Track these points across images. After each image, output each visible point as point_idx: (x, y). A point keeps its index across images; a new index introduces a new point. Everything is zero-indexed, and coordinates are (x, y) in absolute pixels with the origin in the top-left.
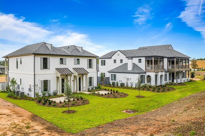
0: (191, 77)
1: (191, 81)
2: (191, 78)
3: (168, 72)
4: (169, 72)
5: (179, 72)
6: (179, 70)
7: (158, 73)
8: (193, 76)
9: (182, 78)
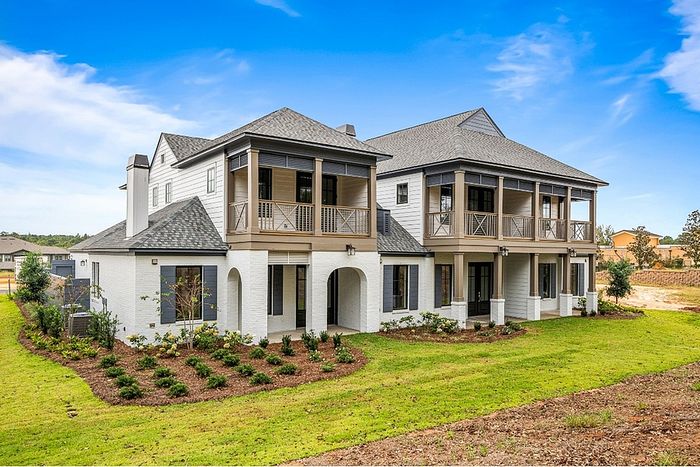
0: (611, 292)
1: (604, 312)
2: (613, 298)
3: (423, 255)
4: (432, 255)
5: (496, 255)
6: (496, 243)
7: (308, 253)
8: (620, 287)
9: (532, 294)
